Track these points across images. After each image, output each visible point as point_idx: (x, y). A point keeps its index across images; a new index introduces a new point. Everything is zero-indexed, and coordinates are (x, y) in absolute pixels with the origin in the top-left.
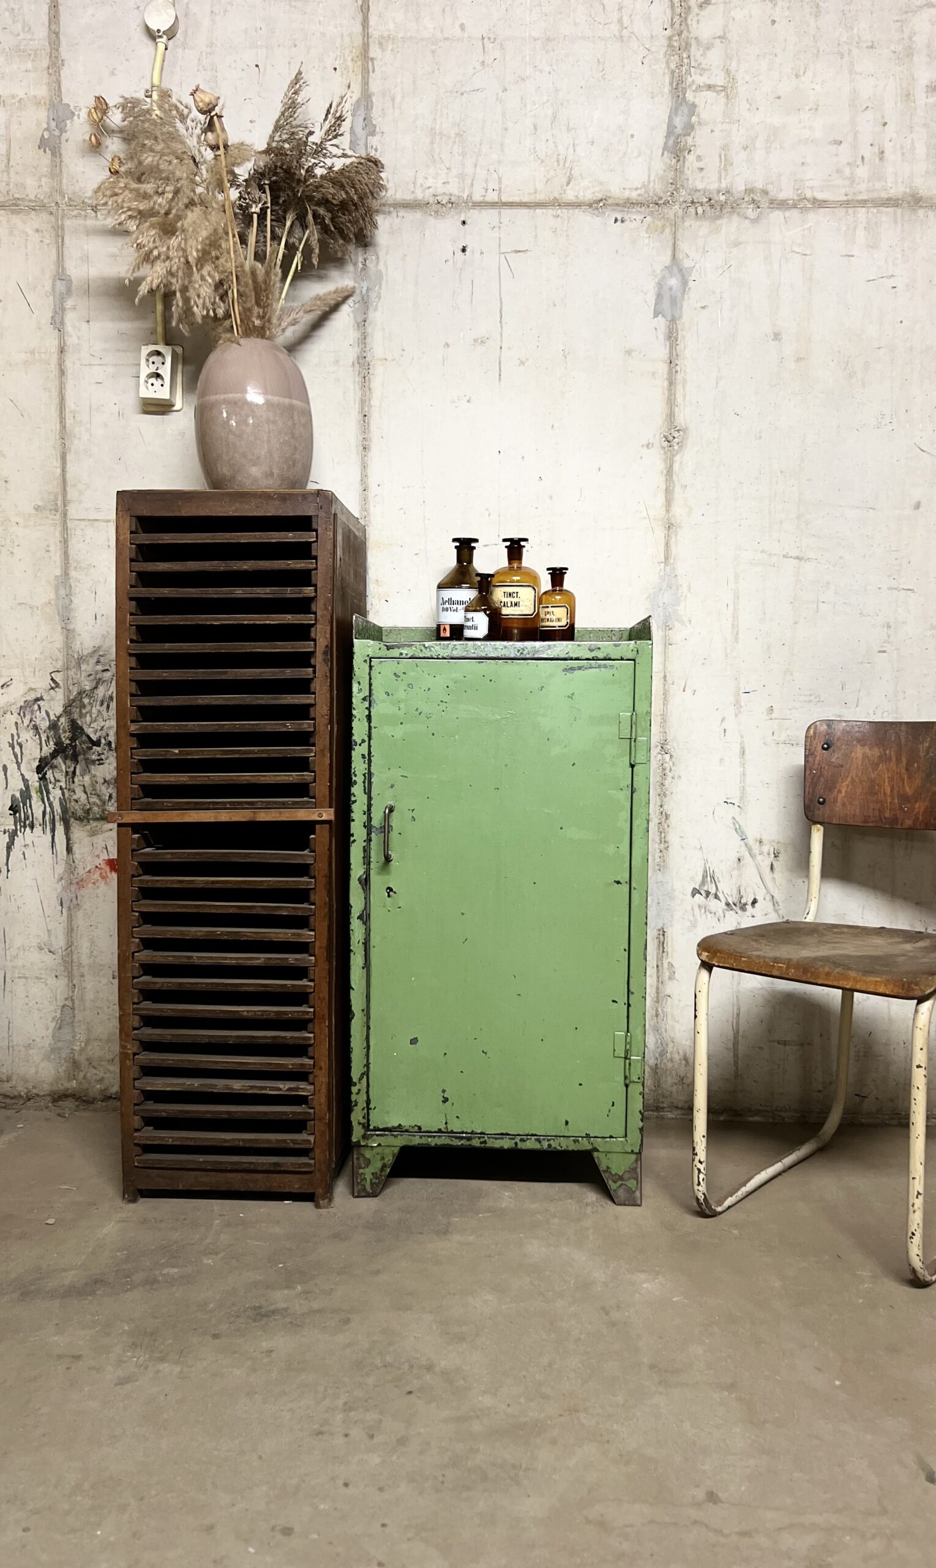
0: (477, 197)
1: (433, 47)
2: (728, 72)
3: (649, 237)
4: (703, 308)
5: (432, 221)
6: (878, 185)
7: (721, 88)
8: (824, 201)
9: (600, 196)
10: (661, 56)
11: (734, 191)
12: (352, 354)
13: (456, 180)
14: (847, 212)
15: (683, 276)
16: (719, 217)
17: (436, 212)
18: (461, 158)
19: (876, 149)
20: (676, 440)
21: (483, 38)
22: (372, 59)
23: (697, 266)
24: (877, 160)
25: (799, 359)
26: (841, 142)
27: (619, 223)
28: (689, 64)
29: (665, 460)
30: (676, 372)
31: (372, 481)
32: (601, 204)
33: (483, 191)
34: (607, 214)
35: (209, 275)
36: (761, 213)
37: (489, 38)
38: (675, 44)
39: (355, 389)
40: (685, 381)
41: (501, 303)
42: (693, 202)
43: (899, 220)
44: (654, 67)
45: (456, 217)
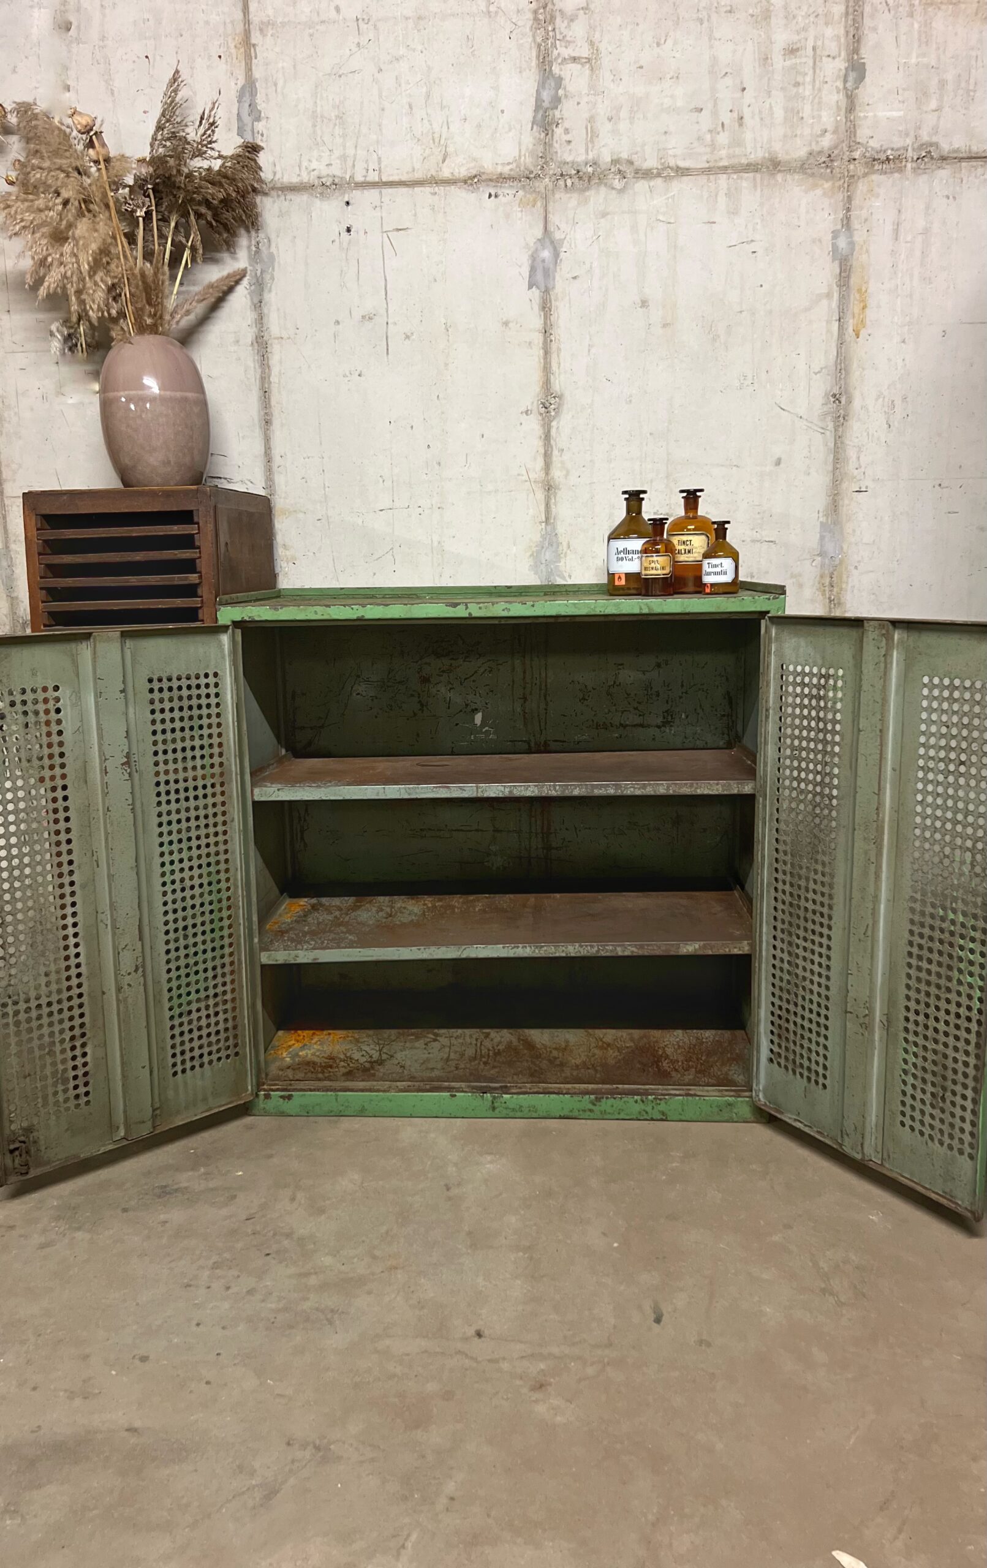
0: (359, 178)
1: (311, 31)
2: (592, 43)
3: (522, 211)
4: (575, 278)
5: (317, 202)
6: (737, 151)
7: (585, 60)
8: (687, 169)
9: (474, 172)
10: (528, 29)
11: (601, 163)
12: (249, 335)
13: (338, 161)
14: (709, 179)
15: (555, 249)
16: (588, 189)
17: (321, 194)
18: (342, 140)
19: (735, 115)
20: (552, 406)
21: (357, 20)
22: (254, 45)
23: (568, 238)
24: (737, 125)
25: (665, 326)
26: (702, 109)
27: (493, 198)
28: (555, 37)
29: (543, 426)
30: (551, 341)
31: (276, 452)
32: (476, 180)
33: (365, 171)
34: (481, 189)
35: (102, 280)
36: (626, 183)
37: (363, 20)
38: (541, 17)
39: (255, 368)
40: (559, 349)
41: (386, 280)
42: (562, 175)
43: (759, 185)
44: (522, 42)
45: (340, 198)
